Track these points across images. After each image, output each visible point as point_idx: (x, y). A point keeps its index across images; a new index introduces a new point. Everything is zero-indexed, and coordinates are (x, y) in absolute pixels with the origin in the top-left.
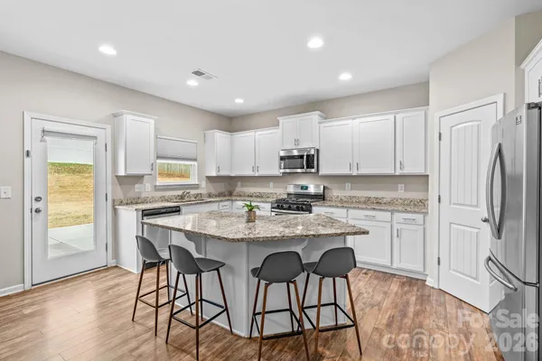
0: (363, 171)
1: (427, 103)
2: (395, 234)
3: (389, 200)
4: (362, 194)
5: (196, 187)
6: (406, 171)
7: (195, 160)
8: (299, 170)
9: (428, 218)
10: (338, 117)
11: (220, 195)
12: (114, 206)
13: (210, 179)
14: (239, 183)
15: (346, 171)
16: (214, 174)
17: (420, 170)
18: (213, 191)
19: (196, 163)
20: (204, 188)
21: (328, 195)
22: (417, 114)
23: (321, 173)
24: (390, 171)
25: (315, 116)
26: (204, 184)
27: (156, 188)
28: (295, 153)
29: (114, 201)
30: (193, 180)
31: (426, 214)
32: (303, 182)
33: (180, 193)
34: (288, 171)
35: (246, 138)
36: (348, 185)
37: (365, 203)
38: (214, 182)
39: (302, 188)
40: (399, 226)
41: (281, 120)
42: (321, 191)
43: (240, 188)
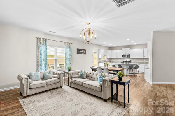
0: (138, 58)
5: (106, 60)
8: (126, 57)
10: (133, 49)
11: (109, 62)
13: (108, 59)
15: (135, 58)
16: (109, 58)
17: (147, 57)
19: (106, 56)
20: (107, 60)
23: (130, 58)
24: (143, 58)
25: (129, 48)
27: (102, 60)
28: (125, 54)
29: (99, 62)
31: (148, 64)
32: (126, 59)
34: (123, 57)
35: (115, 52)
41: (122, 49)
42: (130, 61)
43: (112, 60)
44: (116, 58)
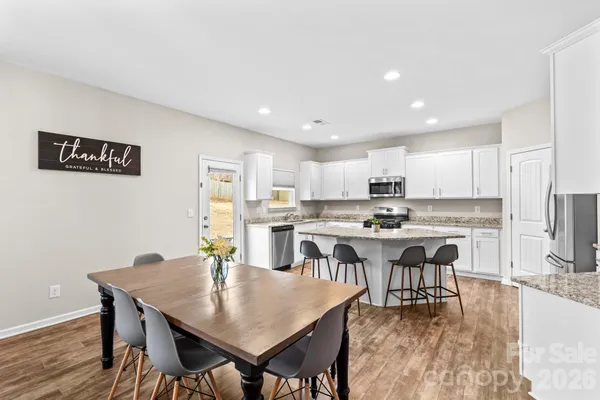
0: (445, 196)
1: (500, 141)
2: (475, 245)
3: (467, 219)
4: (443, 214)
5: (293, 209)
6: (483, 195)
7: (293, 187)
8: (386, 195)
9: (502, 232)
11: (311, 217)
12: (245, 224)
13: (304, 203)
14: (326, 207)
15: (432, 197)
16: (309, 198)
17: (494, 194)
18: (306, 214)
19: (293, 190)
20: (300, 211)
21: (412, 215)
22: (490, 151)
23: (407, 197)
24: (468, 195)
25: (401, 150)
26: (299, 208)
27: (270, 211)
28: (385, 181)
29: (245, 221)
30: (292, 204)
31: (500, 229)
32: (387, 205)
33: (284, 214)
34: (375, 195)
36: (430, 207)
37: (445, 222)
38: (307, 206)
39: (388, 210)
40: (479, 239)
41: (370, 153)
42: (405, 213)
43: (326, 211)
44: (340, 197)
